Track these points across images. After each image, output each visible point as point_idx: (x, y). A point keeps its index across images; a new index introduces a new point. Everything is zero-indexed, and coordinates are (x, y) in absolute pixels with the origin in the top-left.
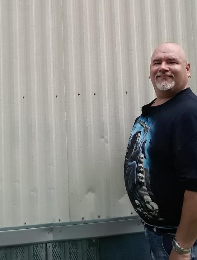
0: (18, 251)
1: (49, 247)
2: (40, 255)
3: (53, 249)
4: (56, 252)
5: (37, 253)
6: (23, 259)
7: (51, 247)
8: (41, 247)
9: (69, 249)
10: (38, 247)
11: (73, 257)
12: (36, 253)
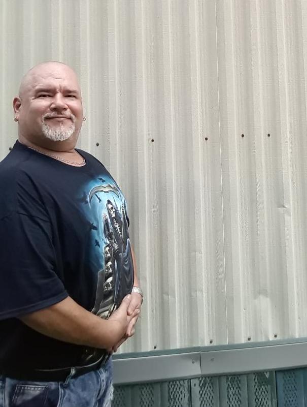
0: (143, 392)
1: (195, 385)
2: (180, 399)
3: (201, 388)
4: (205, 394)
5: (175, 396)
6: (152, 405)
7: (197, 385)
8: (181, 385)
9: (227, 389)
10: (176, 386)
11: (233, 402)
12: (173, 396)
